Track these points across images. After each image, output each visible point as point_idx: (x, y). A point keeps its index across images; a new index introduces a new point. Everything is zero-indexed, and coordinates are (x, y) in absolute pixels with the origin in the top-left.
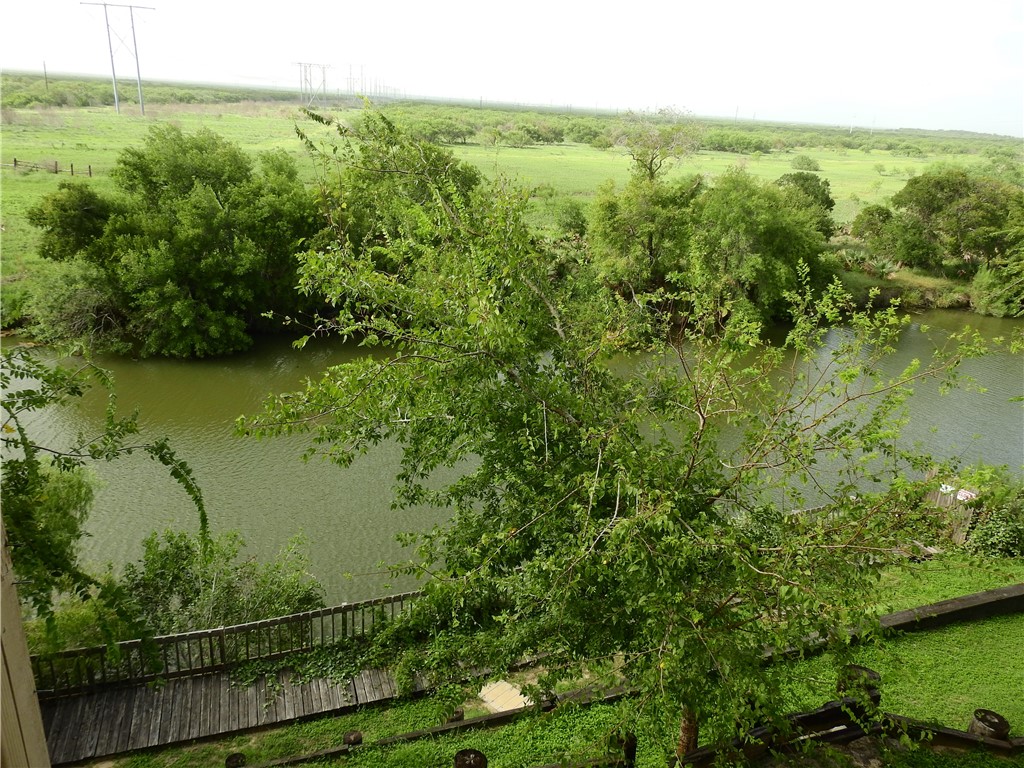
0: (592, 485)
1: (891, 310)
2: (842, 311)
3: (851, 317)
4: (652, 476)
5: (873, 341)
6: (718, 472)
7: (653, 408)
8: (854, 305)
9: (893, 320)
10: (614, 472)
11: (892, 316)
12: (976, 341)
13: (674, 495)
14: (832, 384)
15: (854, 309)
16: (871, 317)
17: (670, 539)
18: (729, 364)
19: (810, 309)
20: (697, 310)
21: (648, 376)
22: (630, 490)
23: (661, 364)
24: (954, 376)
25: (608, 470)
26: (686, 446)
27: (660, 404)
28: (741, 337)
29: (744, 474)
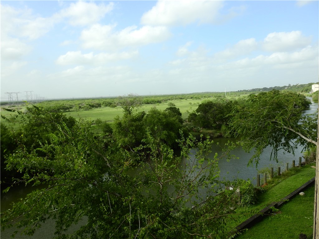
0: (129, 218)
1: (208, 140)
2: (194, 143)
3: (197, 144)
4: (149, 209)
5: (205, 150)
6: (170, 201)
7: (144, 185)
8: (197, 140)
9: (209, 143)
10: (136, 211)
11: (208, 141)
12: (232, 144)
13: (158, 214)
14: (197, 165)
15: (197, 142)
16: (203, 143)
17: (161, 231)
18: (166, 165)
19: (185, 143)
20: (152, 150)
21: (141, 174)
22: (143, 216)
23: (144, 170)
24: (229, 156)
25: (134, 211)
26: (158, 195)
27: (146, 183)
28: (169, 155)
29: (178, 200)
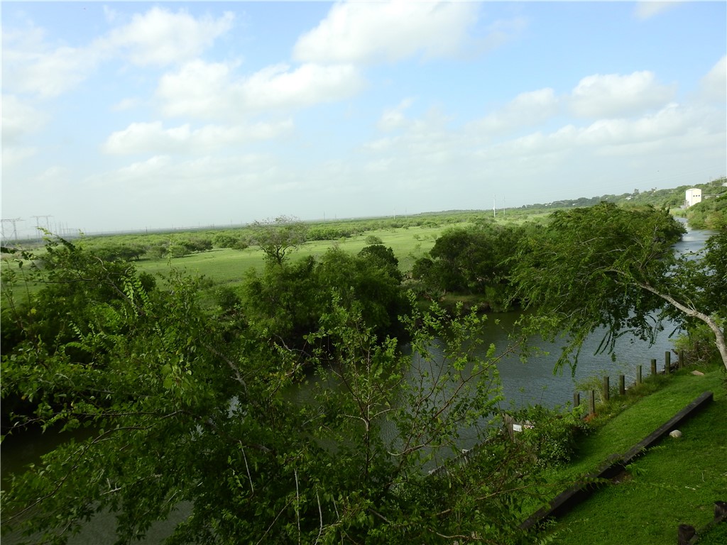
0: (297, 501)
1: (473, 314)
2: (442, 322)
3: (450, 325)
4: (341, 480)
5: (468, 337)
6: (387, 461)
7: (326, 424)
8: (449, 316)
9: (476, 321)
10: (312, 485)
11: (475, 318)
12: (533, 321)
13: (367, 492)
14: (449, 373)
15: (450, 319)
17: (374, 532)
18: (381, 375)
19: (420, 323)
20: (345, 340)
21: (318, 399)
22: (329, 497)
23: (325, 387)
24: (526, 349)
25: (306, 485)
26: (358, 447)
27: (330, 418)
28: (387, 352)
